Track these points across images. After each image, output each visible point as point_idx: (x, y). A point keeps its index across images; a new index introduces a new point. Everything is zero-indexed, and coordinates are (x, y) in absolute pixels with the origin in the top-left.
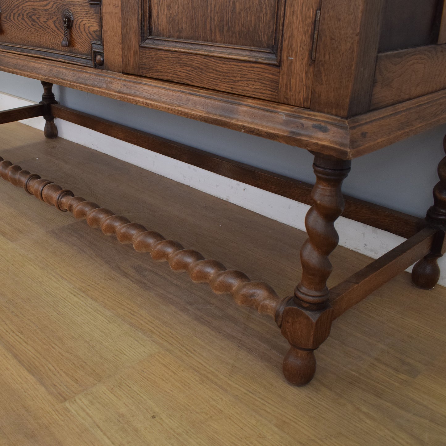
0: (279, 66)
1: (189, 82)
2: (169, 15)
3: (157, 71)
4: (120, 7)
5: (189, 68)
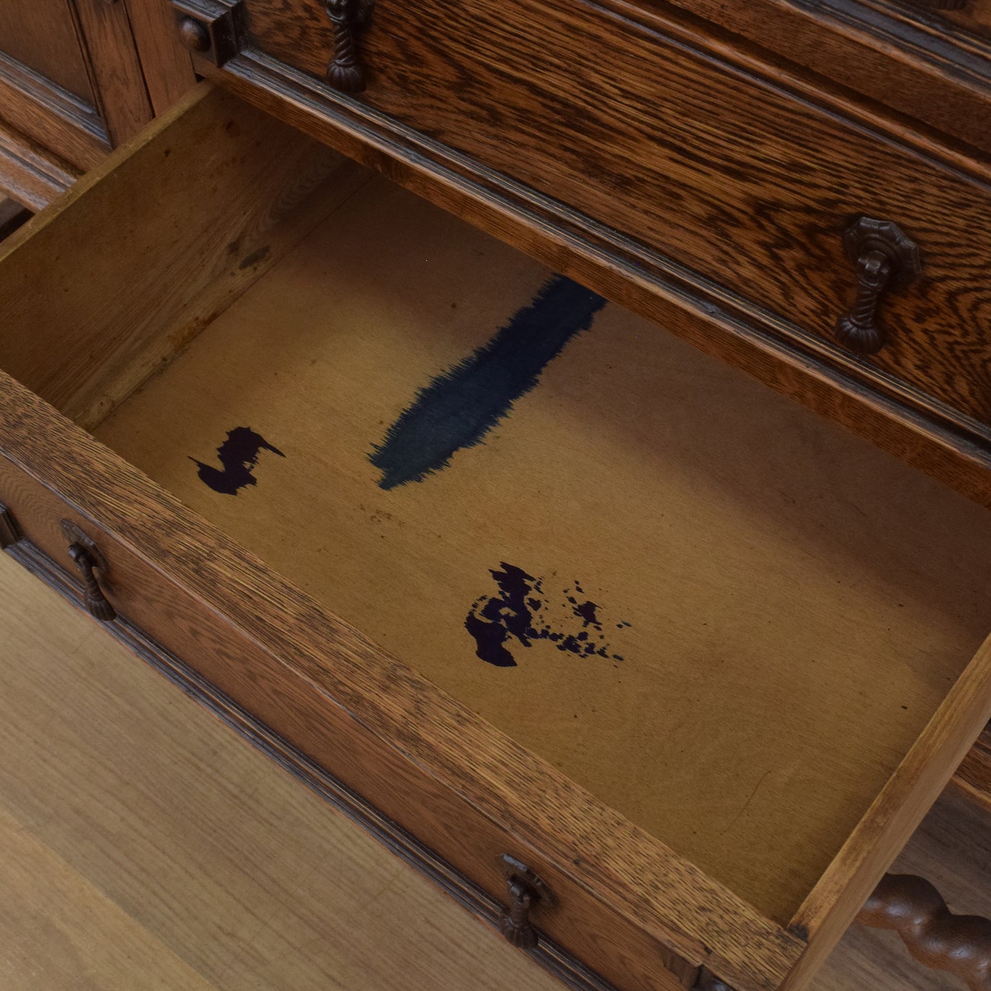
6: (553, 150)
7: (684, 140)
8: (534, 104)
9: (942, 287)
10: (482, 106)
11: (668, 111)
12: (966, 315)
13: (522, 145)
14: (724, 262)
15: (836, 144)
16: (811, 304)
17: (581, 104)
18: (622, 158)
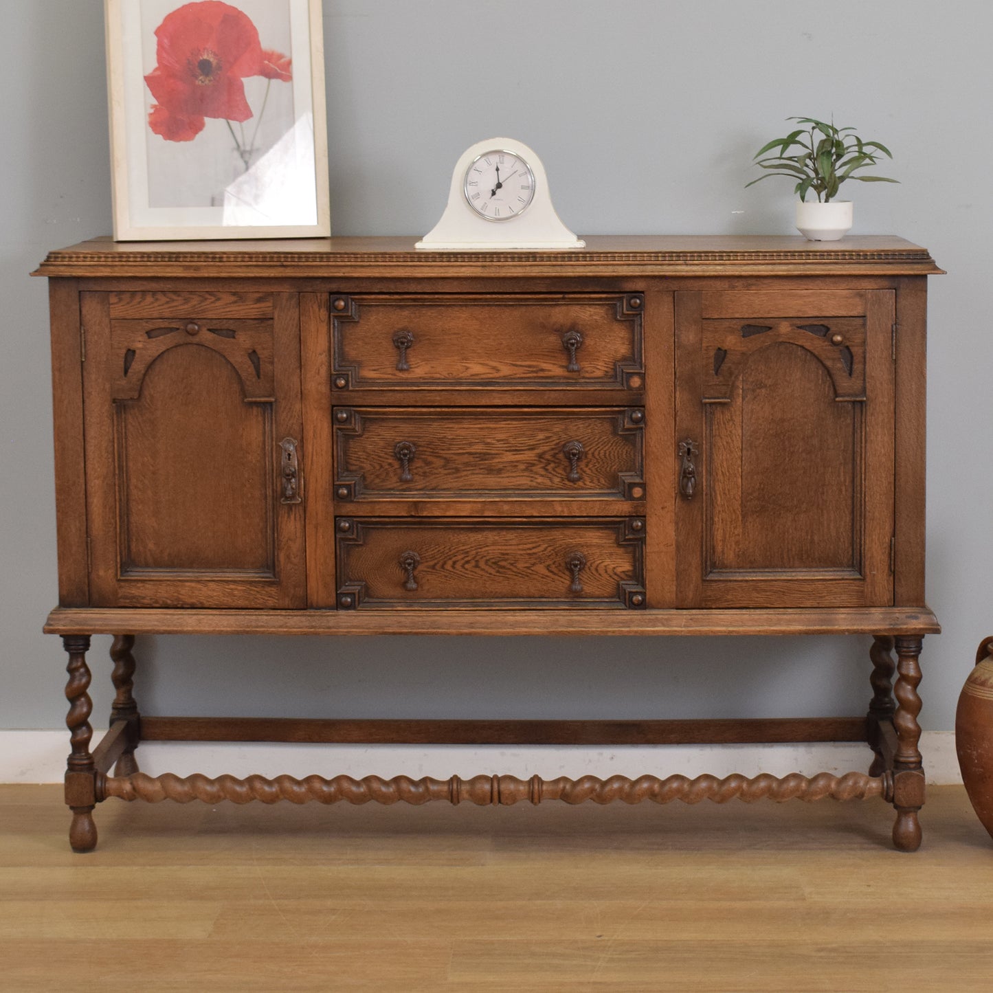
0: (864, 580)
1: (769, 605)
2: (737, 550)
3: (726, 601)
4: (674, 546)
5: (768, 593)
6: (477, 472)
7: (516, 446)
8: (471, 459)
9: (590, 452)
10: (453, 469)
11: (511, 440)
12: (598, 457)
13: (466, 476)
14: (532, 481)
15: (556, 426)
16: (558, 480)
17: (484, 451)
18: (499, 462)
